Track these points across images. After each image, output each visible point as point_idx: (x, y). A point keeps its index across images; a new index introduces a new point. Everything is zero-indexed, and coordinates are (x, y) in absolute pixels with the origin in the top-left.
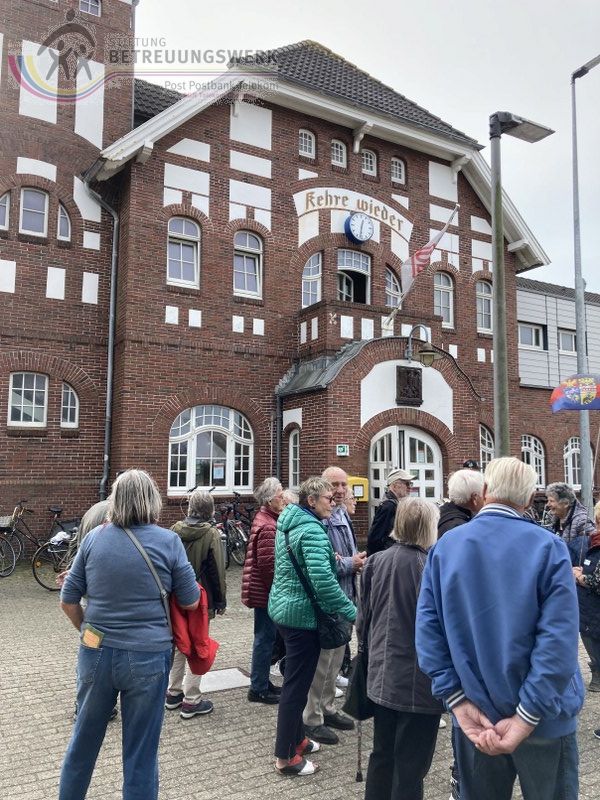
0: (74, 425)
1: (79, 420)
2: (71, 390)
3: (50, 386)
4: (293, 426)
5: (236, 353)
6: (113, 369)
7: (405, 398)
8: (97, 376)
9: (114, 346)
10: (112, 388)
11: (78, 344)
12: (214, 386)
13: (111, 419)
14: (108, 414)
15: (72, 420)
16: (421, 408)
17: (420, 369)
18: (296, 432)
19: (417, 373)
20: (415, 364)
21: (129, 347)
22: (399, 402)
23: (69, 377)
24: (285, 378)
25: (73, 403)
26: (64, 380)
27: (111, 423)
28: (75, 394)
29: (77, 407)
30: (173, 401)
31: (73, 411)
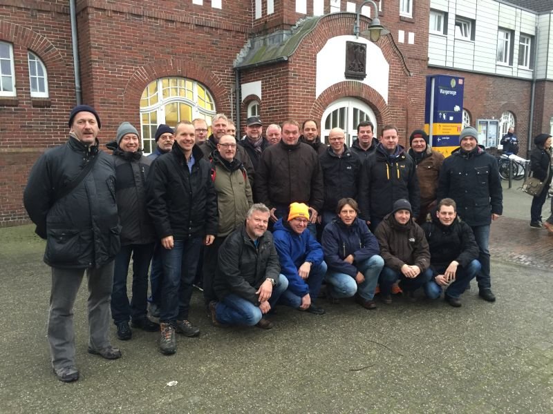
0: (44, 95)
1: (49, 90)
2: (37, 60)
3: (14, 54)
4: (252, 98)
5: (197, 25)
6: (78, 39)
7: (353, 72)
8: (62, 46)
9: (77, 15)
10: (79, 58)
11: (40, 11)
12: (178, 58)
13: (81, 89)
14: (77, 85)
15: (42, 90)
16: (365, 81)
17: (365, 45)
18: (255, 103)
19: (362, 48)
20: (361, 40)
21: (92, 15)
22: (347, 76)
23: (33, 46)
24: (241, 52)
25: (41, 73)
26: (29, 49)
27: (81, 93)
28: (41, 63)
29: (45, 76)
30: (141, 72)
31: (41, 80)
